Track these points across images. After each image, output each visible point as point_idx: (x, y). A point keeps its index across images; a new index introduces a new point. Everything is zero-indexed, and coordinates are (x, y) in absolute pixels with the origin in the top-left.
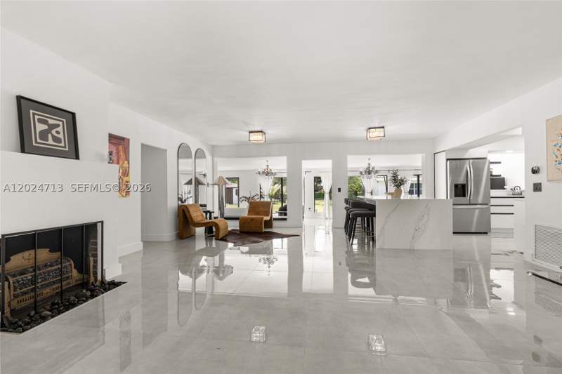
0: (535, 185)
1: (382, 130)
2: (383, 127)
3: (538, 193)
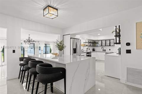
2: (57, 10)
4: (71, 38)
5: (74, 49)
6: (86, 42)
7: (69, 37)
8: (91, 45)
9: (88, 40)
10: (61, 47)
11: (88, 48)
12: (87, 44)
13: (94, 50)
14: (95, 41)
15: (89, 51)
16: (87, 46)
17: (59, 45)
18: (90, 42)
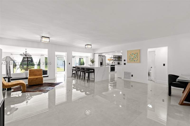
0: (124, 63)
1: (91, 46)
2: (91, 45)
3: (125, 65)
4: (99, 56)
5: (101, 62)
6: (112, 57)
7: (98, 55)
8: (116, 60)
9: (114, 56)
10: (93, 62)
11: (113, 62)
12: (113, 59)
13: (119, 64)
14: (120, 56)
15: (114, 64)
16: (112, 60)
17: (92, 61)
18: (116, 58)
